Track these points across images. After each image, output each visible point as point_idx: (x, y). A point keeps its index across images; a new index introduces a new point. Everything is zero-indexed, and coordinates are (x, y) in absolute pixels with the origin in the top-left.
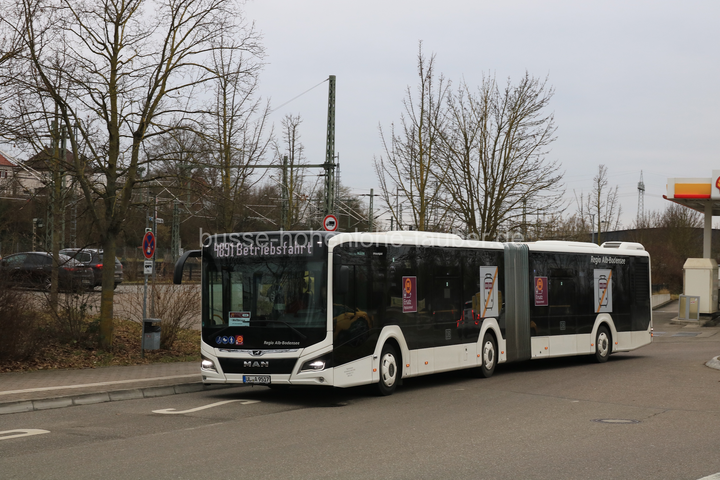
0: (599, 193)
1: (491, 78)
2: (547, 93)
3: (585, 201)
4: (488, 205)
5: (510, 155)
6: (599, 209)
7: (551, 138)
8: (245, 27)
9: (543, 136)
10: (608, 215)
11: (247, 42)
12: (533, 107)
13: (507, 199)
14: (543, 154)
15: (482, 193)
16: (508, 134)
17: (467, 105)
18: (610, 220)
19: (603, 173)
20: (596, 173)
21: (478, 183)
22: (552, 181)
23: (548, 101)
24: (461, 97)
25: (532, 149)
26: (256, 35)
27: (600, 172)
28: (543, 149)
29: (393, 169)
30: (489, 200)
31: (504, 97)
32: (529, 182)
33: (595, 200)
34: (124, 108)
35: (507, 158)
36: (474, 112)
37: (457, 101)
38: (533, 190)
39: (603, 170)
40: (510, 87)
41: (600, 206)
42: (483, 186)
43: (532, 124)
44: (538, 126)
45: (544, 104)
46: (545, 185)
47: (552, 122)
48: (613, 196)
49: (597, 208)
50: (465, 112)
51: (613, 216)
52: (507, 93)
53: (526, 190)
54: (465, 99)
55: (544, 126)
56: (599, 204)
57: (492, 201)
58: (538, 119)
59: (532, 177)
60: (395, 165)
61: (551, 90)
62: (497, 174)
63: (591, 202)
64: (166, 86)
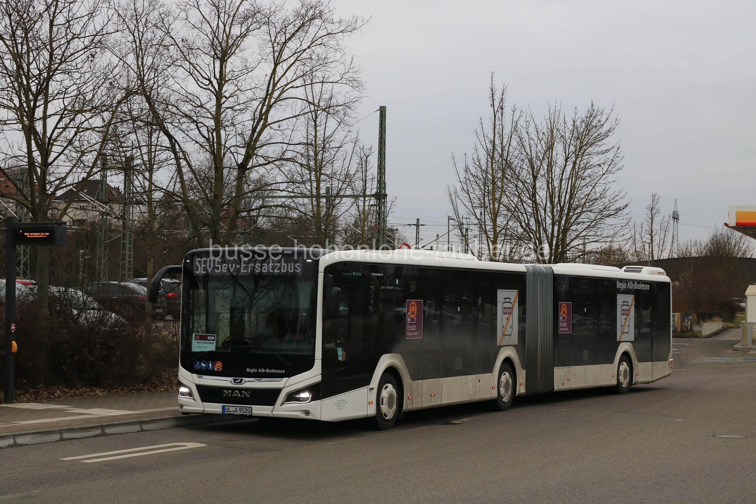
0: (652, 221)
1: (557, 109)
2: (613, 123)
3: (638, 229)
4: (556, 234)
5: (576, 184)
6: (652, 237)
7: (617, 167)
8: (345, 62)
9: (610, 165)
10: (661, 243)
11: (346, 76)
12: (599, 136)
13: (573, 228)
14: (609, 182)
15: (549, 221)
16: (575, 163)
17: (533, 135)
18: (663, 248)
19: (655, 202)
20: (649, 202)
21: (545, 213)
22: (618, 210)
23: (613, 131)
24: (528, 127)
25: (599, 178)
26: (355, 69)
27: (653, 200)
28: (610, 177)
29: (466, 198)
30: (556, 228)
31: (571, 127)
32: (597, 211)
33: (648, 229)
34: (227, 141)
35: (573, 187)
36: (540, 141)
37: (524, 131)
38: (600, 218)
39: (656, 199)
40: (577, 117)
41: (653, 234)
42: (550, 214)
43: (598, 153)
44: (604, 155)
45: (610, 134)
46: (611, 214)
47: (619, 151)
48: (666, 224)
49: (650, 237)
50: (532, 142)
51: (666, 244)
52: (574, 123)
53: (594, 218)
54: (532, 130)
55: (610, 155)
56: (652, 231)
57: (558, 231)
58: (603, 148)
59: (599, 205)
60: (468, 194)
61: (616, 120)
62: (565, 203)
63: (644, 230)
64: (268, 119)
